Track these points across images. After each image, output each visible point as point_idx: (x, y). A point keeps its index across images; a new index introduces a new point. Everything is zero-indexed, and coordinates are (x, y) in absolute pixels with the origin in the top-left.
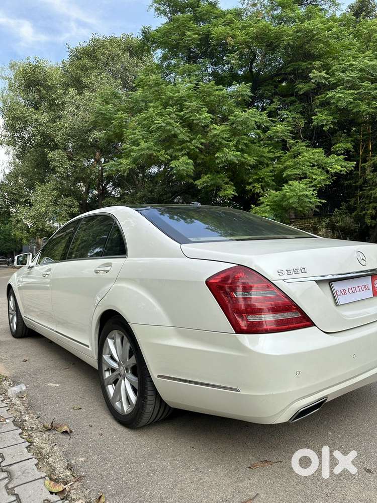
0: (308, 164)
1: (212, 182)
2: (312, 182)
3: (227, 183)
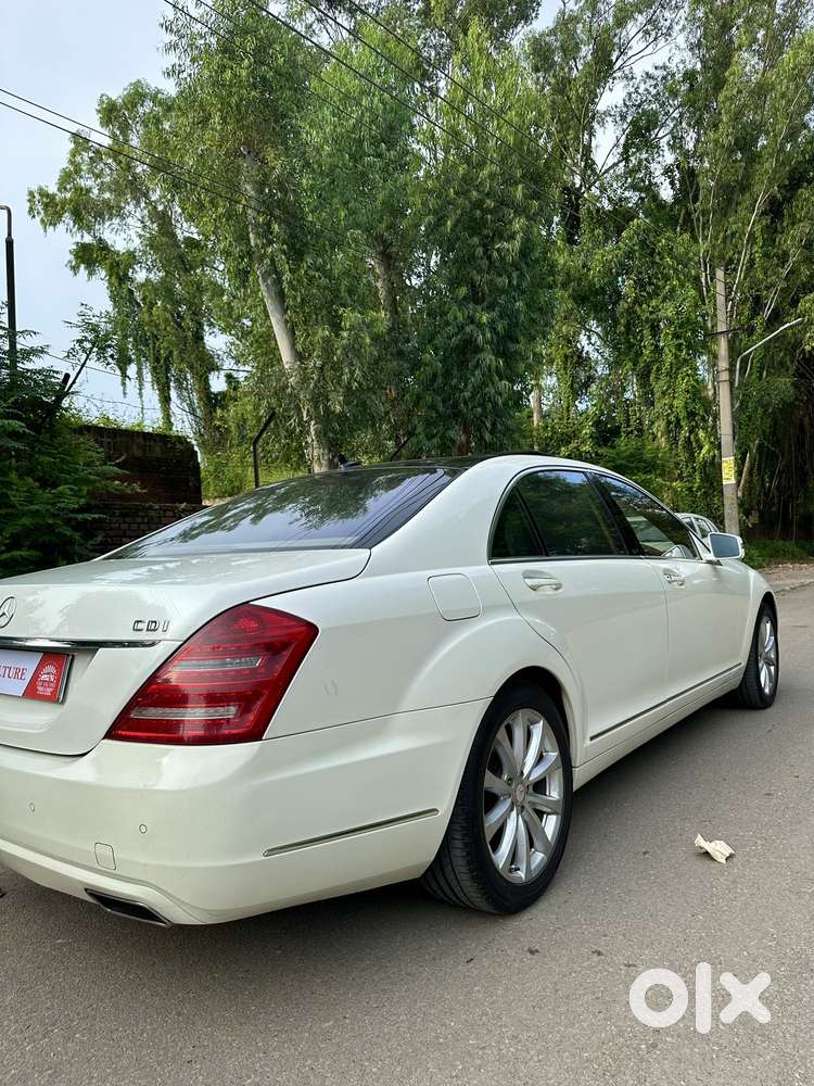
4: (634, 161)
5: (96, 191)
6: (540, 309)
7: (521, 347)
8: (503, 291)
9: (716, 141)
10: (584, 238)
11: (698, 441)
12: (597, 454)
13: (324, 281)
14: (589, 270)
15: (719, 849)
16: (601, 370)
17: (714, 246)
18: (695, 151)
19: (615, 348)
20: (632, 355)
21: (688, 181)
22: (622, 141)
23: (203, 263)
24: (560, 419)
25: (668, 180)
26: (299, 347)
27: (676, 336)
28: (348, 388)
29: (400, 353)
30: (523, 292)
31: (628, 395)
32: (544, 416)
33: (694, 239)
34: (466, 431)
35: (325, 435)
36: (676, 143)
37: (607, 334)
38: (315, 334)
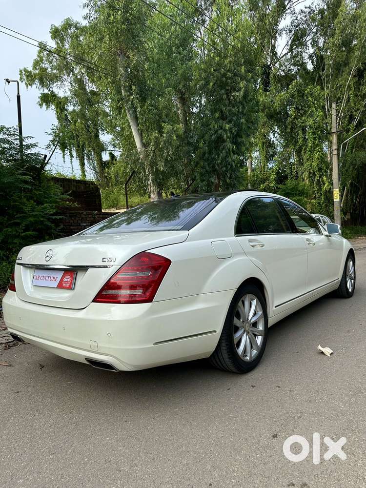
4: (295, 52)
5: (49, 69)
6: (252, 122)
7: (243, 139)
8: (235, 114)
9: (333, 43)
10: (272, 88)
11: (323, 181)
12: (277, 187)
13: (155, 111)
14: (274, 103)
15: (327, 351)
16: (279, 149)
17: (331, 92)
18: (323, 47)
19: (286, 139)
20: (293, 142)
21: (320, 61)
22: (290, 43)
23: (98, 102)
24: (261, 172)
25: (311, 61)
26: (144, 141)
27: (314, 133)
28: (166, 159)
29: (189, 143)
30: (245, 115)
31: (292, 160)
32: (253, 170)
33: (323, 89)
34: (218, 178)
35: (156, 181)
36: (315, 43)
37: (282, 132)
38: (151, 135)
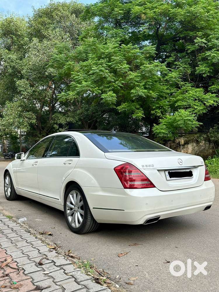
0: (192, 98)
1: (128, 108)
2: (194, 111)
3: (138, 109)
